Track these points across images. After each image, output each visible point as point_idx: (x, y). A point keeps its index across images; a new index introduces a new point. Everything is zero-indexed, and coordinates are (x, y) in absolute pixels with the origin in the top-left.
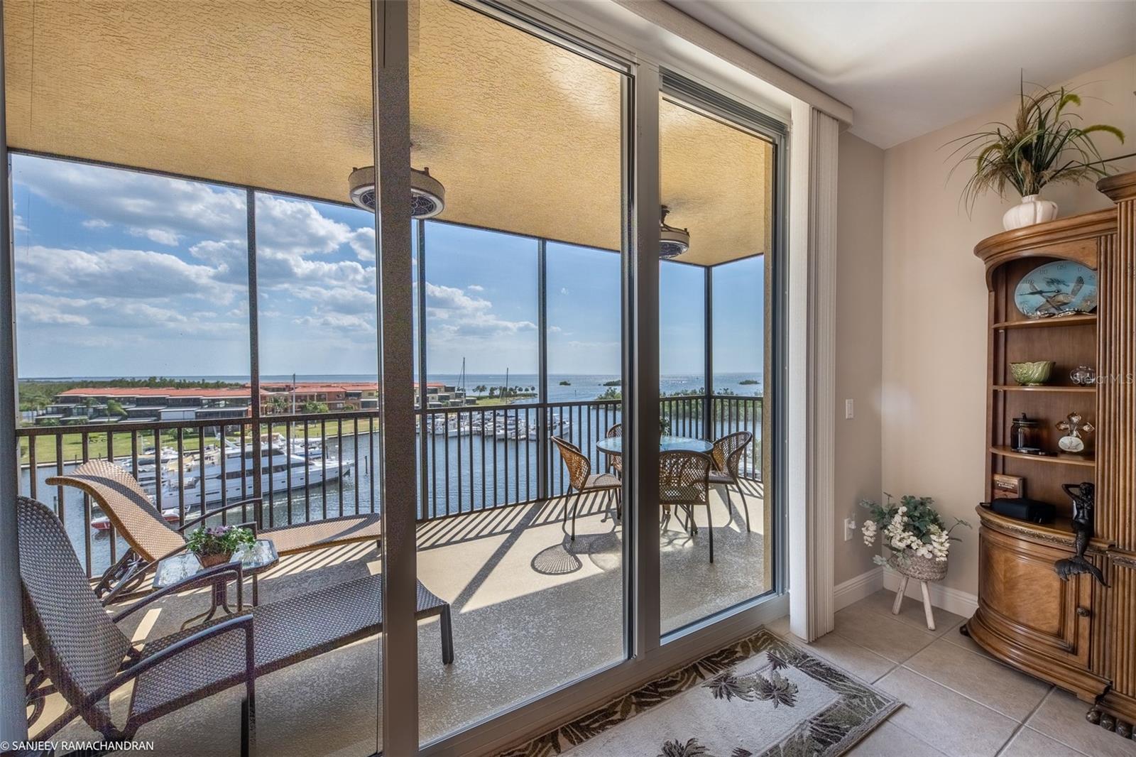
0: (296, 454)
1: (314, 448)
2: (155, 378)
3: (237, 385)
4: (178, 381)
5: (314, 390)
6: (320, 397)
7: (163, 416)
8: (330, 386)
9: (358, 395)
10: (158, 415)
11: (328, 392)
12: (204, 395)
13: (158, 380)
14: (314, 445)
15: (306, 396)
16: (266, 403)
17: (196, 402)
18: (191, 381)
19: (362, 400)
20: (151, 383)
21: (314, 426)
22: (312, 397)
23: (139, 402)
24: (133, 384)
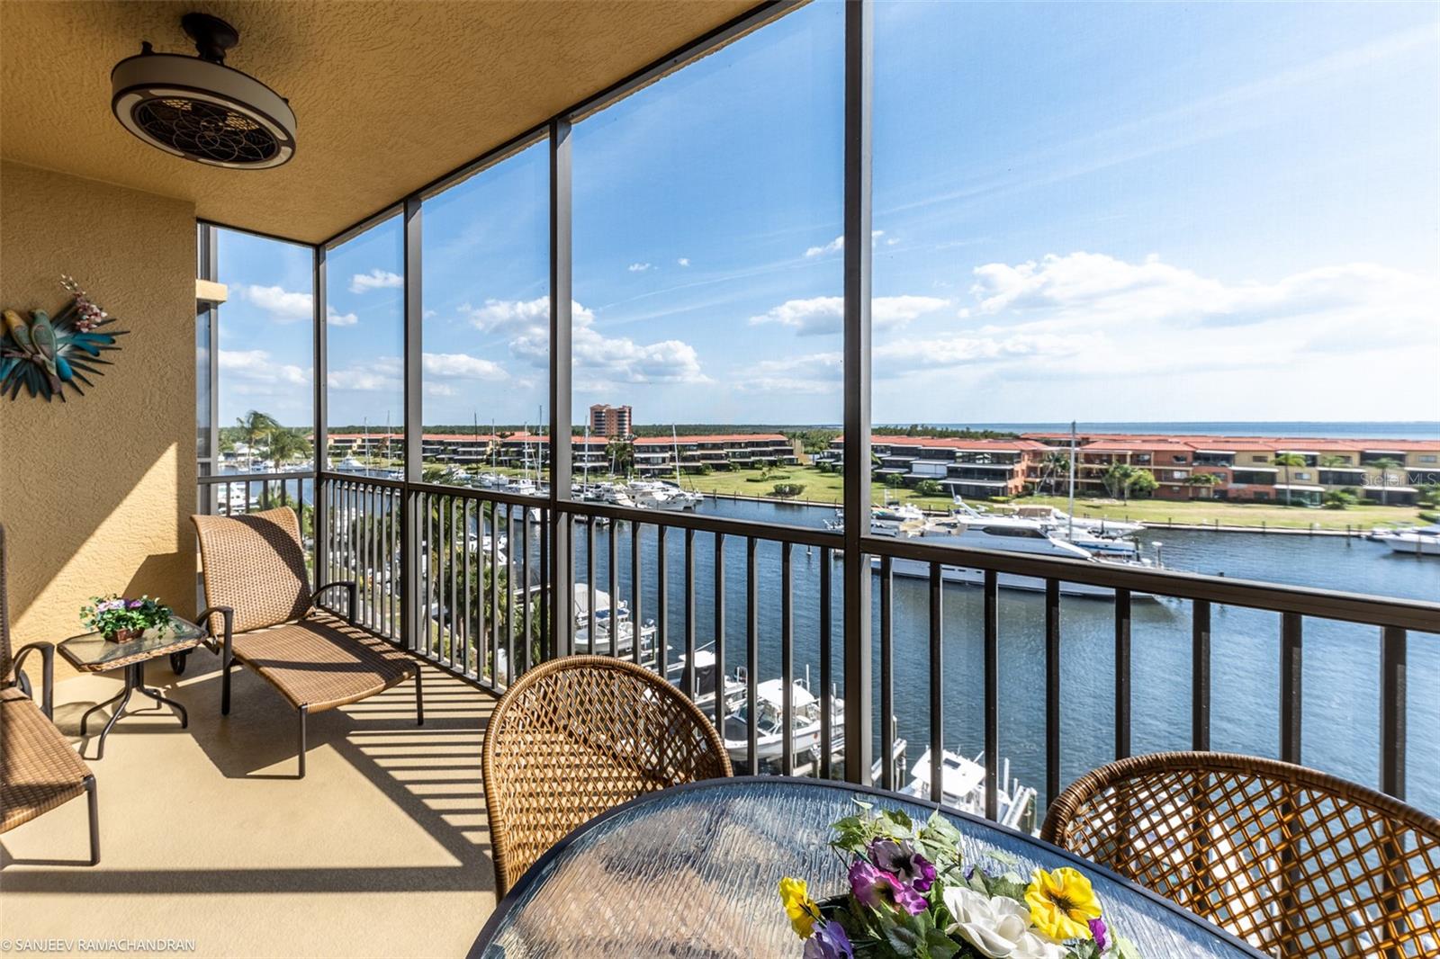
0: (1076, 544)
1: (1113, 538)
2: (916, 426)
3: (1011, 435)
4: (939, 429)
5: (1128, 448)
6: (1137, 459)
7: (915, 468)
8: (1165, 441)
9: (1228, 459)
10: (908, 466)
11: (1155, 451)
12: (960, 447)
13: (919, 428)
14: (1113, 534)
15: (1110, 456)
16: (1042, 461)
17: (950, 455)
18: (954, 429)
19: (1234, 468)
20: (912, 432)
21: (1122, 503)
22: (1122, 458)
23: (895, 451)
24: (896, 432)
